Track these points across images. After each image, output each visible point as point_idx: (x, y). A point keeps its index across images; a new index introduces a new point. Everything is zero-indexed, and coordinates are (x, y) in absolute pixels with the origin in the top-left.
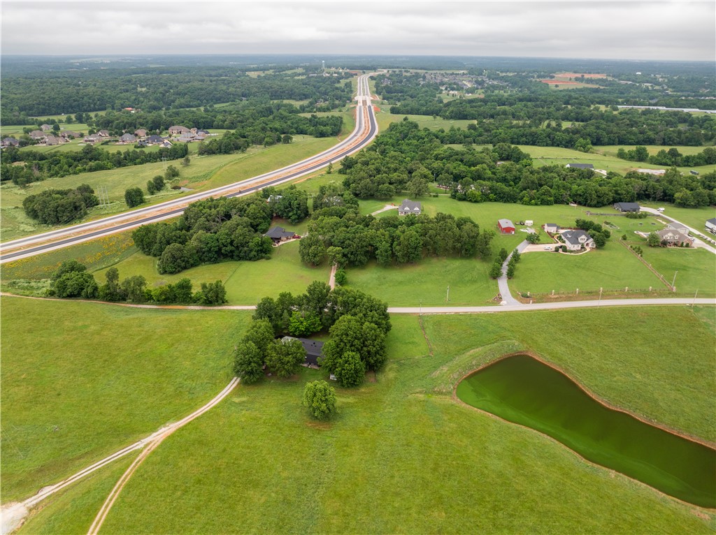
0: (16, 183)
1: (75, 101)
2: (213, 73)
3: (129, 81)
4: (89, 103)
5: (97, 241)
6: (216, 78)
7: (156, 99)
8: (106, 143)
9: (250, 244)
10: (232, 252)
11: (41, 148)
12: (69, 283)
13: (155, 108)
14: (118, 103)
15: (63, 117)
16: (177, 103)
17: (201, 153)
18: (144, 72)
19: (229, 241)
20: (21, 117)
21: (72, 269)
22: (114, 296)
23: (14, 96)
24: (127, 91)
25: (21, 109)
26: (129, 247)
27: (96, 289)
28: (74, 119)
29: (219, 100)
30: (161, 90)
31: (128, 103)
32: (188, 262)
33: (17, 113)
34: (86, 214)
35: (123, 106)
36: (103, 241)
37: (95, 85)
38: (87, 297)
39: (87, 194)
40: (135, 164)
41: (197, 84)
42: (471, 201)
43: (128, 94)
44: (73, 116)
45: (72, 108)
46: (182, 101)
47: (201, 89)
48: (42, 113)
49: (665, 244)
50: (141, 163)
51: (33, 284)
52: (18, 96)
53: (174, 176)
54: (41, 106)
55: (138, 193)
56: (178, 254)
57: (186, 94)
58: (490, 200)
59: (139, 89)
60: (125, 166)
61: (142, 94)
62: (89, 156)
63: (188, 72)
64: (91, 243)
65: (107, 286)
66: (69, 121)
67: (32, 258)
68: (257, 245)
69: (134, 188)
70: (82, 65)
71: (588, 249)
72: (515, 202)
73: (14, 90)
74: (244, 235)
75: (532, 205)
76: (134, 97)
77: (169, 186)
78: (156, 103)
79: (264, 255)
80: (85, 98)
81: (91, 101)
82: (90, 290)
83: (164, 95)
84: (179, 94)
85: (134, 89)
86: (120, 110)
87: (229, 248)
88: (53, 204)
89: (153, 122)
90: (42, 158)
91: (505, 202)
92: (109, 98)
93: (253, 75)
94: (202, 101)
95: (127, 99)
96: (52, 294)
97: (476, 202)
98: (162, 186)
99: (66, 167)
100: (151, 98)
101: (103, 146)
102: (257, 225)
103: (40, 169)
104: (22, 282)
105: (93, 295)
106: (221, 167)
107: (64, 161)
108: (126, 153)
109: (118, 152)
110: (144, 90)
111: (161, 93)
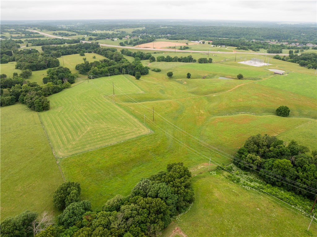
1: (278, 36)
3: (299, 31)
4: (283, 37)
7: (307, 38)
8: (287, 45)
12: (277, 57)
14: (292, 37)
15: (274, 40)
17: (313, 49)
20: (262, 38)
21: (278, 55)
23: (260, 33)
24: (297, 34)
30: (311, 35)
31: (296, 38)
35: (294, 39)
37: (286, 32)
39: (281, 50)
43: (297, 35)
45: (277, 38)
50: (294, 49)
52: (262, 33)
53: (302, 51)
55: (292, 51)
59: (302, 34)
61: (303, 36)
62: (282, 46)
65: (283, 58)
76: (299, 37)
77: (300, 53)
78: (306, 39)
80: (282, 35)
82: (280, 58)
83: (311, 37)
85: (300, 34)
88: (274, 50)
89: (302, 42)
92: (290, 36)
95: (296, 37)
96: (273, 58)
98: (298, 52)
107: (275, 46)
108: (292, 47)
109: (290, 46)
110: (304, 34)
111: (310, 36)
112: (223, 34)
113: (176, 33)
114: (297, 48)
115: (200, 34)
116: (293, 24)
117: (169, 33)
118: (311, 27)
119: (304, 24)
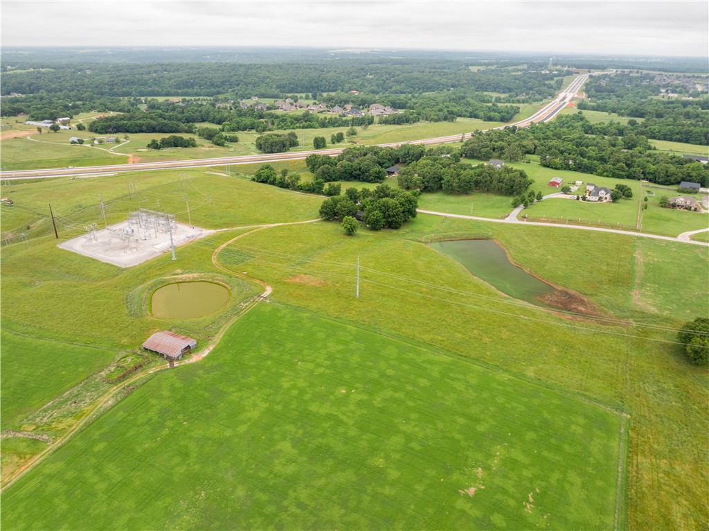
0: (257, 131)
1: (316, 82)
2: (438, 66)
3: (362, 69)
4: (326, 85)
5: (287, 161)
6: (434, 70)
7: (378, 85)
8: (322, 112)
9: (371, 171)
10: (359, 175)
11: (279, 112)
12: (263, 174)
13: (374, 92)
14: (347, 86)
15: (304, 95)
16: (394, 88)
17: (380, 123)
18: (381, 63)
19: (358, 167)
20: (276, 92)
21: (267, 168)
22: (283, 185)
23: (276, 77)
24: (358, 77)
25: (278, 87)
26: (304, 168)
27: (275, 179)
28: (311, 96)
29: (429, 89)
30: (384, 77)
31: (354, 87)
32: (331, 177)
33: (274, 90)
34: (288, 150)
35: (350, 89)
36: (291, 162)
37: (335, 72)
38: (270, 184)
39: (292, 138)
40: (334, 127)
41: (415, 74)
42: (552, 168)
43: (358, 80)
44: (310, 94)
45: (313, 88)
46: (398, 87)
47: (417, 79)
48: (290, 92)
49: (674, 206)
50: (337, 126)
51: (247, 176)
52: (279, 77)
53: (352, 134)
54: (292, 86)
55: (323, 140)
56: (326, 170)
57: (402, 82)
58: (570, 169)
59: (368, 76)
60: (327, 127)
61: (369, 80)
62: (305, 119)
63: (418, 64)
64: (284, 162)
65: (281, 178)
66: (307, 98)
67: (250, 164)
68: (375, 172)
69: (321, 136)
70: (336, 55)
71: (605, 201)
72: (591, 173)
73: (277, 74)
74: (368, 165)
75: (604, 176)
76: (360, 83)
77: (346, 140)
78: (376, 88)
79: (379, 180)
80: (324, 81)
81: (327, 83)
82: (272, 179)
83: (385, 82)
84: (397, 82)
85: (364, 75)
86: (347, 92)
87: (358, 172)
88: (271, 141)
89: (362, 100)
90: (277, 117)
91: (582, 172)
92: (342, 82)
93: (474, 69)
94: (414, 89)
95: (355, 84)
96: (254, 180)
97: (556, 168)
98: (341, 139)
99: (289, 124)
100: (373, 84)
101: (318, 114)
102: (383, 164)
103: (273, 124)
104: (242, 175)
105: (273, 183)
106: (387, 132)
107: (289, 120)
108: (331, 119)
109: (325, 118)
110: (371, 77)
111: (382, 80)
112: (178, 86)
113: (38, 89)
114: (343, 122)
115: (112, 89)
116: (358, 52)
117: (17, 91)
118: (390, 57)
119: (378, 52)
